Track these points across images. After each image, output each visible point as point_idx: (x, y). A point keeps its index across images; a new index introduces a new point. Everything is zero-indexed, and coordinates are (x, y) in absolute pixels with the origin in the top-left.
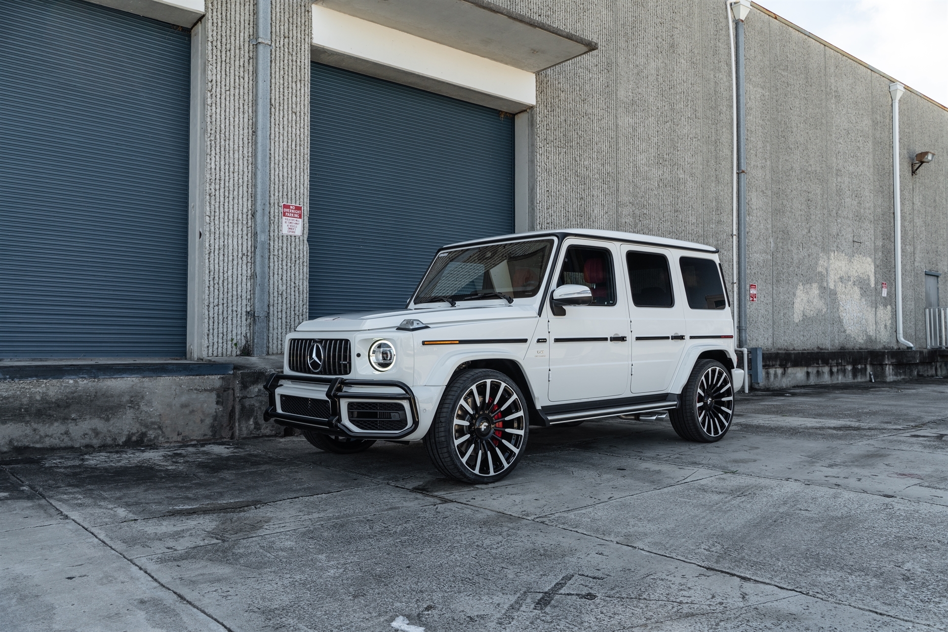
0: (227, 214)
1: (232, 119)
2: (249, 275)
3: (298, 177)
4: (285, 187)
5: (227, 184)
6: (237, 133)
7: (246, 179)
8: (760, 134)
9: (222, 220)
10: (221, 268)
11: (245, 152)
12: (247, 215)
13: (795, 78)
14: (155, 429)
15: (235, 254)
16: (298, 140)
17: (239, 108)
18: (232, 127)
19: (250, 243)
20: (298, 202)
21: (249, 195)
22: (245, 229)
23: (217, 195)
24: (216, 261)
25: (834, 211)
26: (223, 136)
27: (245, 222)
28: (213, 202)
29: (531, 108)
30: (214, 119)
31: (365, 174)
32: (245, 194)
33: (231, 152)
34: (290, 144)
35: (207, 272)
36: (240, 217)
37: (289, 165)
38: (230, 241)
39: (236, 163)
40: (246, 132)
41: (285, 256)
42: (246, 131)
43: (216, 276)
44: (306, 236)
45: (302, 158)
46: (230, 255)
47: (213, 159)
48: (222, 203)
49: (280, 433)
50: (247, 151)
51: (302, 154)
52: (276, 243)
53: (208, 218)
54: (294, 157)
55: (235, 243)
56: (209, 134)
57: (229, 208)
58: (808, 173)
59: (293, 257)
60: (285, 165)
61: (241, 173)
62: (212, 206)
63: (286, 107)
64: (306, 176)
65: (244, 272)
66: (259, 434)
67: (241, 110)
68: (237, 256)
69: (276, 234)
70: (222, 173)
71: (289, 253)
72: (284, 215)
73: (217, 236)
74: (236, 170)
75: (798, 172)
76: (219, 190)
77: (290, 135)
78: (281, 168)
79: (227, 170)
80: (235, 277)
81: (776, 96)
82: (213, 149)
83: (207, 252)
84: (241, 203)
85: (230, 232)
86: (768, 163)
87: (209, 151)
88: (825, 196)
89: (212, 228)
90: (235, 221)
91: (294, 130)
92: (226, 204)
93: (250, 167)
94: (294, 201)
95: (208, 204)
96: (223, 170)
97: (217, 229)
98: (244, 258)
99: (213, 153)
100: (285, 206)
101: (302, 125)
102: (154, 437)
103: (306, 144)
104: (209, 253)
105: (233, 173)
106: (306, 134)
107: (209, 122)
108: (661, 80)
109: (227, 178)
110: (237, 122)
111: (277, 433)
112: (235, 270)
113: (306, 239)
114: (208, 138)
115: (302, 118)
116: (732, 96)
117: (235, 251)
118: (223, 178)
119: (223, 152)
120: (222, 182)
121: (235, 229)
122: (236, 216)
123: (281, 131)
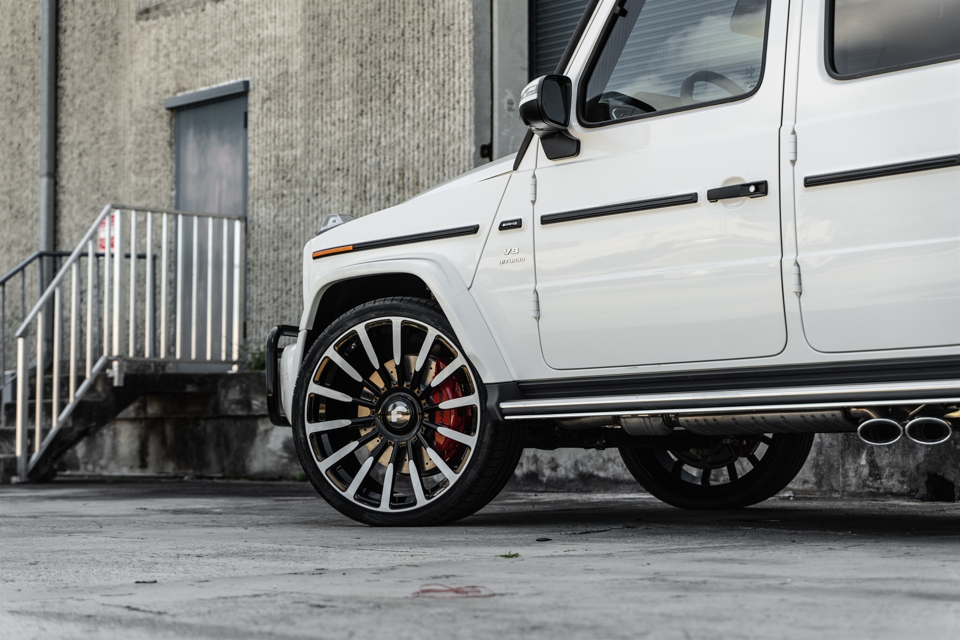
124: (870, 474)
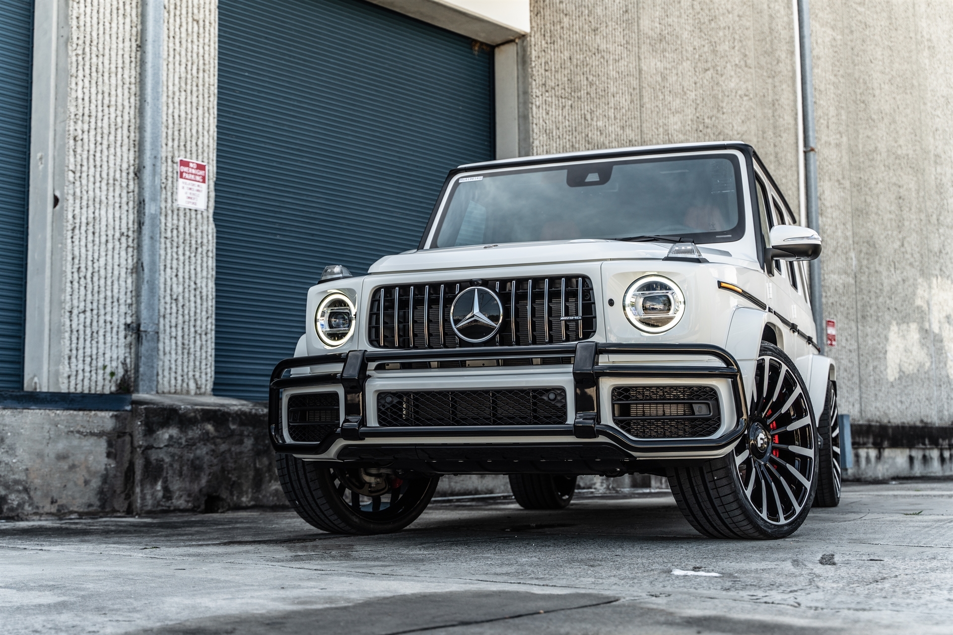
0: (99, 169)
1: (107, 24)
2: (130, 266)
3: (201, 120)
4: (182, 133)
5: (99, 124)
6: (114, 46)
7: (126, 117)
8: (832, 95)
9: (91, 179)
10: (90, 253)
11: (126, 76)
12: (128, 174)
13: (875, 16)
14: (19, 491)
15: (110, 233)
16: (201, 62)
17: (118, 9)
18: (107, 37)
19: (131, 217)
20: (200, 157)
21: (132, 142)
22: (124, 194)
23: (86, 140)
24: (83, 243)
25: (935, 216)
26: (94, 49)
27: (124, 184)
28: (79, 150)
29: (523, 36)
30: (82, 23)
31: (284, 125)
32: (126, 141)
33: (106, 75)
34: (189, 68)
35: (70, 258)
36: (118, 176)
37: (189, 100)
38: (103, 212)
39: (113, 93)
40: (128, 47)
41: (181, 241)
42: (127, 44)
43: (83, 266)
44: (211, 211)
45: (206, 91)
46: (103, 233)
47: (80, 83)
48: (92, 152)
49: (199, 507)
50: (130, 74)
51: (207, 85)
52: (169, 218)
53: (71, 174)
54: (195, 89)
55: (110, 216)
56: (74, 46)
57: (102, 160)
58: (898, 157)
59: (193, 242)
60: (182, 100)
61: (120, 108)
62: (78, 156)
63: (184, 12)
64: (211, 118)
65: (123, 262)
66: (169, 507)
67: (121, 12)
68: (113, 236)
69: (169, 205)
70: (93, 107)
71: (187, 237)
72: (181, 177)
73: (84, 203)
74: (113, 103)
75: (884, 155)
76: (89, 132)
77: (189, 54)
78: (176, 104)
79: (100, 102)
80: (109, 268)
81: (851, 41)
82: (80, 68)
83: (70, 228)
84: (119, 154)
85: (104, 198)
86: (845, 139)
87: (74, 71)
88: (922, 193)
89: (78, 191)
90: (111, 181)
91: (195, 47)
92: (98, 155)
93: (132, 100)
94: (194, 155)
95: (72, 153)
96: (93, 101)
97: (84, 193)
98: (124, 239)
99: (80, 73)
100: (184, 164)
101: (207, 40)
102: (19, 505)
103: (212, 69)
104: (73, 230)
105: (109, 107)
106: (212, 54)
107: (75, 28)
108: (697, 7)
109: (100, 114)
110: (114, 30)
111: (194, 507)
112: (109, 257)
113: (211, 216)
114: (72, 51)
115: (207, 29)
116: (792, 37)
117: (111, 227)
118: (94, 114)
119: (94, 74)
120: (93, 120)
121: (111, 194)
122: (111, 174)
123: (177, 48)
124: (164, 497)
